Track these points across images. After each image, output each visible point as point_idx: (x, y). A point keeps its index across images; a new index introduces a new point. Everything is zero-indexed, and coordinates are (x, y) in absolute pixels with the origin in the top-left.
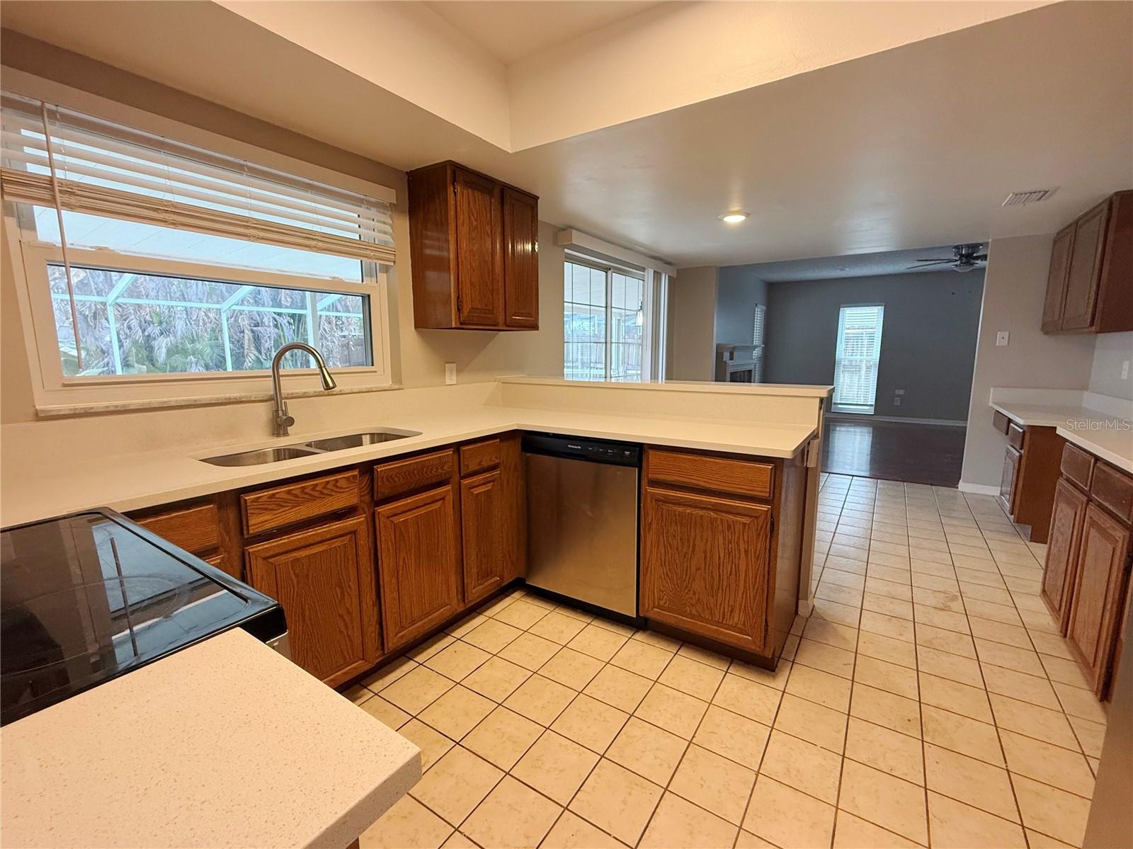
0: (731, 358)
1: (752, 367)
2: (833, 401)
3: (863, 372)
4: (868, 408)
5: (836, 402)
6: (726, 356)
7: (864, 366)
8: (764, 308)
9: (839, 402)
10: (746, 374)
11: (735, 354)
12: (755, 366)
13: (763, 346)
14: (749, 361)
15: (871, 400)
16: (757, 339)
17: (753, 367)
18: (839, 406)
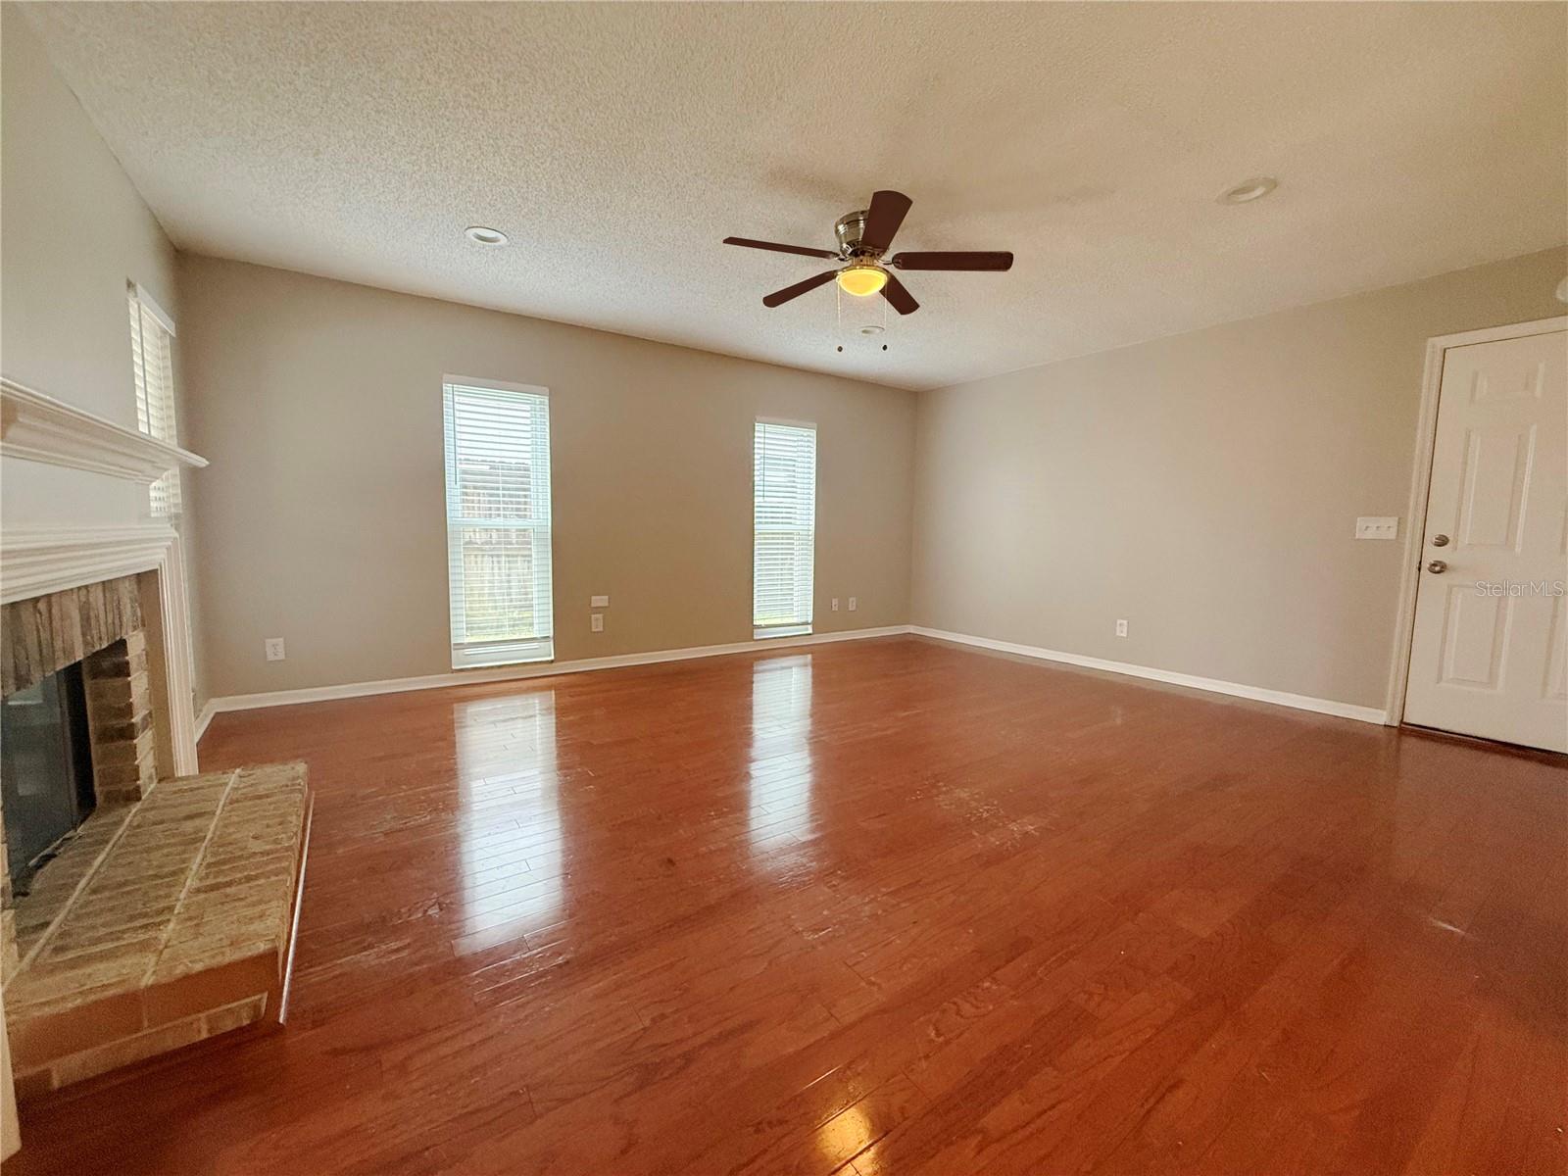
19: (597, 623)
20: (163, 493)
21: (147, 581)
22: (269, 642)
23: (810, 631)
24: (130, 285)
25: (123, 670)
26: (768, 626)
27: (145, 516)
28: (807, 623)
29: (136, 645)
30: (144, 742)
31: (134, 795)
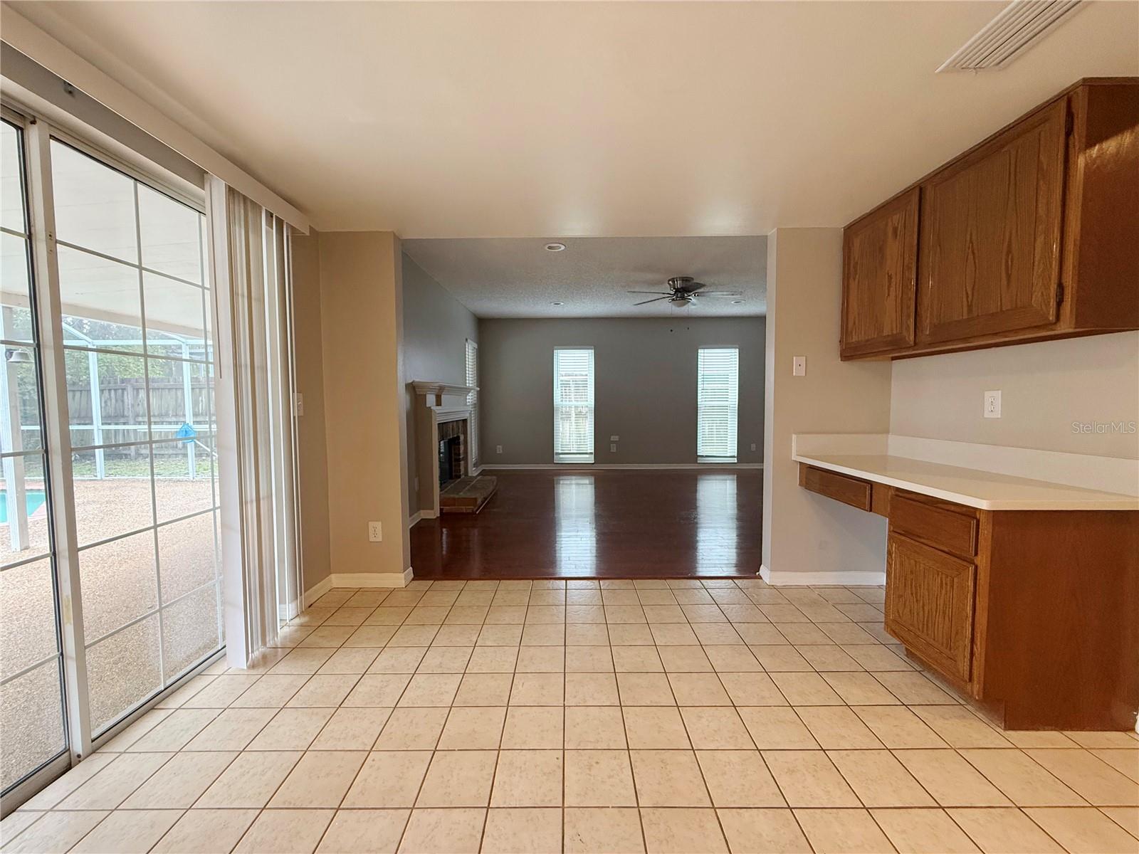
0: (439, 403)
1: (466, 416)
2: (555, 451)
3: (573, 419)
4: (587, 456)
5: (557, 452)
6: (431, 400)
7: (573, 412)
8: (476, 346)
9: (560, 452)
10: (461, 423)
11: (443, 397)
12: (470, 414)
13: (478, 389)
14: (462, 409)
15: (590, 446)
16: (470, 380)
17: (468, 415)
18: (561, 456)
19: (614, 449)
20: (471, 398)
21: (465, 421)
22: (498, 446)
23: (736, 461)
24: (467, 340)
25: (459, 444)
26: (707, 456)
27: (466, 405)
28: (734, 457)
29: (462, 438)
30: (462, 463)
31: (459, 477)
